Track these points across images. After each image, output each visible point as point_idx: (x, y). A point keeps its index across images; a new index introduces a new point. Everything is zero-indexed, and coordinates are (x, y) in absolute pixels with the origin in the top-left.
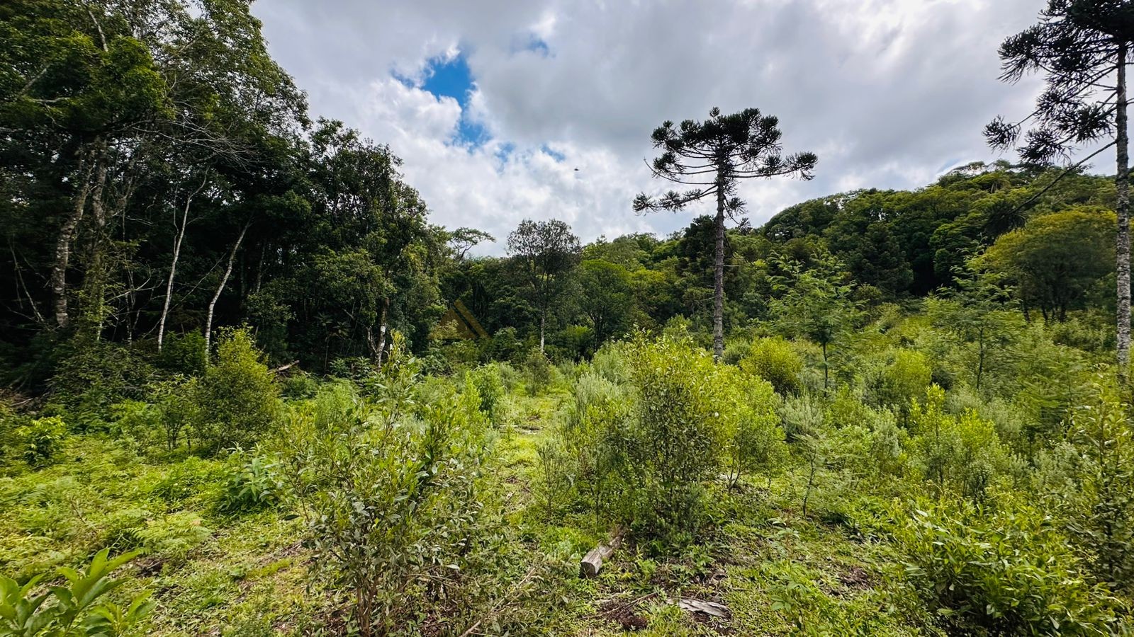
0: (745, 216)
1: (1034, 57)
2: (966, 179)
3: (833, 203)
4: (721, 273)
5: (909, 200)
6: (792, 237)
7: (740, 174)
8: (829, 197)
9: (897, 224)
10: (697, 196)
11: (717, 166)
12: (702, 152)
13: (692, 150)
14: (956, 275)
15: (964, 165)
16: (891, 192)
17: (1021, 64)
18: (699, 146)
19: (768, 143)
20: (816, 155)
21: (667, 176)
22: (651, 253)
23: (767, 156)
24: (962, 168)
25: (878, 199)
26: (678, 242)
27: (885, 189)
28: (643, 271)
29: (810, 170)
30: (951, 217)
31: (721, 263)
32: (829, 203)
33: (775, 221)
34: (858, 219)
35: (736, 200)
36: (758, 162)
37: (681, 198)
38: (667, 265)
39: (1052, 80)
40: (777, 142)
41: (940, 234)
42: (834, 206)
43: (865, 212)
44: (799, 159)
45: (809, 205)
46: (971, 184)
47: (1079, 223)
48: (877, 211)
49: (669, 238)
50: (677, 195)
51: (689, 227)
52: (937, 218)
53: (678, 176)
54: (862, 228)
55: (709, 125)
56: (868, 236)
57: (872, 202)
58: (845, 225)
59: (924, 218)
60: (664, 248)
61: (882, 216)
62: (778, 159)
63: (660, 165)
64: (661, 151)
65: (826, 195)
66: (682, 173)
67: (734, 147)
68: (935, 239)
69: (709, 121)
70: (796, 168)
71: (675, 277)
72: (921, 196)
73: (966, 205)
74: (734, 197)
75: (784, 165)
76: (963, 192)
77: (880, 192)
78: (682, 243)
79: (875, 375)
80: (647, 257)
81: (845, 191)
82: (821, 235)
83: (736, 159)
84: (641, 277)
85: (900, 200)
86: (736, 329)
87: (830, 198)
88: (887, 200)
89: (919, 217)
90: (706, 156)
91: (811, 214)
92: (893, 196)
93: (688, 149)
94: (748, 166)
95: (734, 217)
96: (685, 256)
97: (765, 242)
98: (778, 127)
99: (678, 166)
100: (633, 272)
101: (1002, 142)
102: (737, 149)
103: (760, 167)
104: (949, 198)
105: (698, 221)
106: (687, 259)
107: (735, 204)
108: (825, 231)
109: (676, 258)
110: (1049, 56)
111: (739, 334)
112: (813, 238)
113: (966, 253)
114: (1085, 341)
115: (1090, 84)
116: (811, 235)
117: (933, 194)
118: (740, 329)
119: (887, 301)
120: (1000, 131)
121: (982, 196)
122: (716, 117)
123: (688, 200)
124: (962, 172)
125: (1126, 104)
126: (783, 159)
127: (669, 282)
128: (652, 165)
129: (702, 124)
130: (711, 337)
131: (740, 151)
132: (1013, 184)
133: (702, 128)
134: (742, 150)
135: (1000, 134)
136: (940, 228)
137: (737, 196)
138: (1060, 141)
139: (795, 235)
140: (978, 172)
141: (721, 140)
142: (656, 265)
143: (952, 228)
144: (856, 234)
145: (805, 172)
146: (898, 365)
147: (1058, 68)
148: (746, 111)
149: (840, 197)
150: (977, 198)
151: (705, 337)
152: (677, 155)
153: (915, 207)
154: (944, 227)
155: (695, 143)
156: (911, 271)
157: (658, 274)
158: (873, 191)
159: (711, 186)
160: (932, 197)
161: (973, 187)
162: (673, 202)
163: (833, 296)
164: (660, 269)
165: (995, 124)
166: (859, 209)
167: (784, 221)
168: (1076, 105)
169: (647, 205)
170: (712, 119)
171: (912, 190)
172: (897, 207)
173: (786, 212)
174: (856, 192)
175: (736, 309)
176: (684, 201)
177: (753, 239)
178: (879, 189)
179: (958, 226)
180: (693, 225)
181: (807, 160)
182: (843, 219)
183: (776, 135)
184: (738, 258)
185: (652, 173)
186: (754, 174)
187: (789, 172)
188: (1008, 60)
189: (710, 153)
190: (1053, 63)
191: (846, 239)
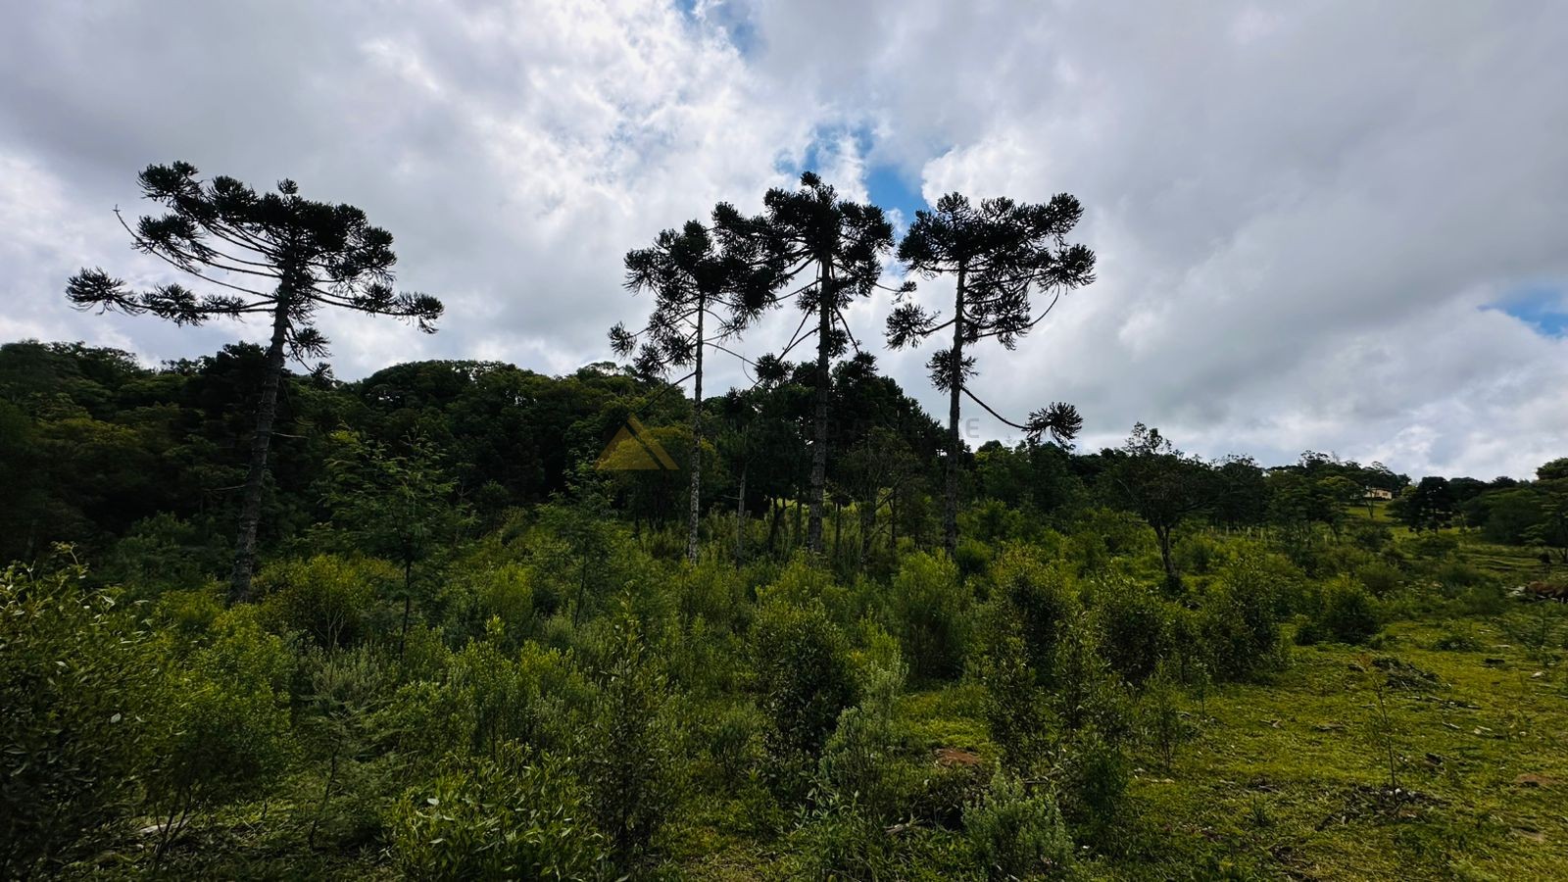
0: (325, 361)
1: (649, 276)
2: (601, 378)
3: (463, 371)
4: (265, 446)
5: (547, 388)
6: (403, 406)
7: (323, 296)
8: (460, 362)
9: (533, 412)
10: (235, 308)
11: (280, 271)
12: (254, 240)
13: (234, 230)
14: (568, 480)
15: (599, 362)
16: (530, 373)
17: (640, 279)
18: (251, 229)
19: (374, 266)
20: (443, 304)
21: (169, 257)
22: (114, 390)
23: (371, 283)
24: (597, 365)
25: (516, 379)
26: (186, 379)
27: (525, 368)
28: (81, 420)
29: (432, 321)
30: (584, 414)
31: (267, 428)
32: (458, 371)
33: (380, 377)
34: (491, 398)
35: (312, 333)
36: (355, 286)
37: (199, 302)
38: (149, 418)
39: (659, 303)
40: (389, 268)
41: (574, 432)
42: (465, 374)
43: (500, 391)
44: (418, 301)
45: (431, 365)
46: (603, 383)
47: (676, 438)
48: (513, 393)
49: (168, 367)
50: (189, 296)
51: (214, 355)
52: (573, 413)
53: (196, 264)
54: (494, 409)
55: (271, 201)
56: (500, 421)
57: (508, 381)
58: (476, 402)
59: (560, 410)
60: (151, 385)
61: (519, 400)
62: (388, 293)
63: (155, 233)
64: (162, 209)
65: (456, 360)
66: (204, 261)
67: (317, 252)
68: (568, 436)
69: (276, 197)
70: (411, 312)
71: (167, 441)
72: (559, 385)
73: (599, 404)
74: (308, 327)
75: (396, 303)
76: (598, 391)
77: (519, 370)
78: (192, 382)
79: (468, 604)
80: (101, 395)
81: (480, 359)
82: (444, 410)
83: (319, 271)
84: (72, 433)
85: (538, 385)
86: (288, 540)
87: (461, 364)
88: (525, 382)
89: (555, 409)
90: (261, 249)
91: (433, 379)
92: (532, 378)
93: (226, 226)
94: (339, 288)
95: (305, 360)
96: (199, 408)
97: (358, 406)
98: (391, 248)
99: (200, 246)
100: (51, 420)
101: (622, 348)
102: (323, 257)
103: (360, 295)
104: (584, 394)
105: (233, 349)
106: (201, 412)
107: (309, 339)
108: (450, 405)
109: (176, 407)
110: (659, 281)
111: (294, 548)
112: (432, 412)
113: (578, 457)
114: (675, 551)
115: (683, 317)
116: (431, 408)
117: (571, 386)
118: (295, 540)
119: (514, 503)
120: (621, 337)
121: (612, 398)
122: (289, 196)
123: (212, 311)
124: (598, 369)
125: (702, 343)
126: (396, 294)
127: (151, 450)
128: (136, 228)
129: (261, 196)
130: (232, 554)
131: (326, 262)
132: (637, 392)
133: (259, 202)
134: (331, 262)
135: (621, 340)
136: (575, 425)
137: (314, 327)
138: (663, 361)
139: (409, 404)
140: (611, 373)
141: (293, 234)
142: (122, 413)
143: (585, 427)
144: (486, 416)
145: (426, 322)
146: (496, 588)
147: (664, 295)
148: (344, 207)
149: (473, 366)
150: (608, 399)
151: (222, 554)
152: (200, 229)
153: (552, 397)
154: (578, 424)
155: (243, 220)
156: (542, 470)
157: (124, 431)
158: (512, 367)
159: (267, 299)
160: (570, 389)
161: (605, 386)
162: (177, 305)
163: (427, 496)
164: (130, 424)
165: (618, 329)
166: (493, 385)
167: (394, 381)
168: (674, 332)
169: (110, 297)
170: (281, 196)
171: (551, 376)
172: (534, 392)
173: (398, 368)
174: (492, 364)
175: (293, 507)
176: (204, 309)
177: (342, 398)
178: (518, 366)
179: (590, 426)
180: (220, 354)
181: (428, 307)
182: (474, 394)
183: (388, 258)
184: (305, 425)
185: (135, 241)
186: (347, 302)
187: (402, 314)
188: (630, 271)
189: (270, 247)
190: (661, 288)
191: (474, 421)
